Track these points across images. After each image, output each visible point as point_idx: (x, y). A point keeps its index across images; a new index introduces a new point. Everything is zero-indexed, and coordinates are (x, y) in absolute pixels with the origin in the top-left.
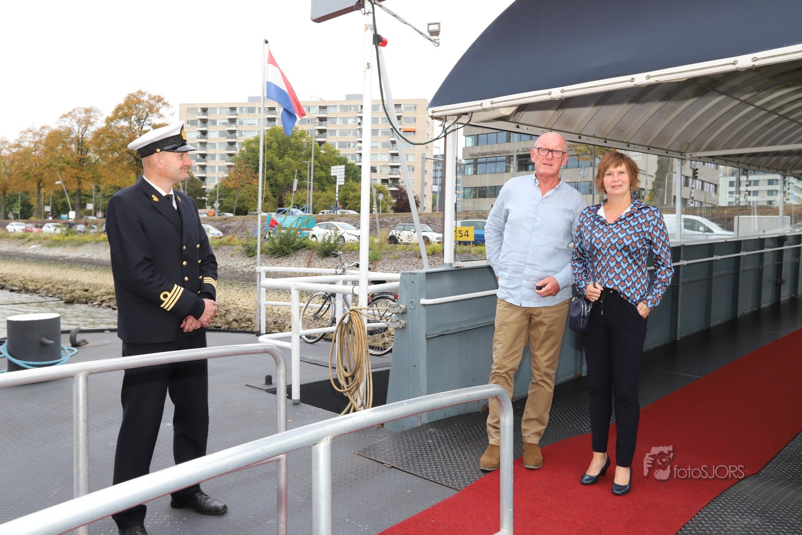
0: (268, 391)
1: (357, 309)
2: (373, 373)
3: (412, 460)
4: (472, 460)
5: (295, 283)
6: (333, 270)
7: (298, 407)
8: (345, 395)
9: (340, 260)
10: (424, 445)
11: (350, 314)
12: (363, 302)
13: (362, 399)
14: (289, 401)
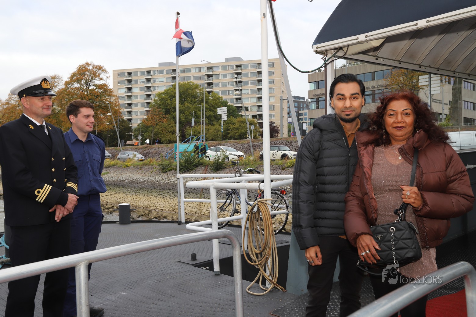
0: (194, 265)
1: (262, 201)
2: (278, 248)
5: (213, 183)
7: (219, 277)
8: (257, 267)
9: (238, 167)
11: (258, 204)
12: (268, 195)
13: (271, 270)
14: (212, 272)
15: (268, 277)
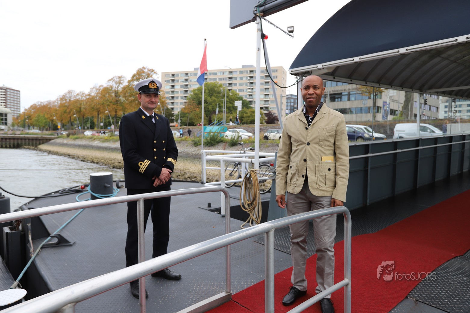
0: (209, 210)
1: (254, 170)
2: (262, 202)
3: (282, 244)
4: (312, 245)
5: (222, 158)
6: (239, 152)
7: (224, 218)
8: (248, 212)
9: (243, 147)
10: (288, 237)
11: (250, 173)
12: (257, 167)
13: (257, 215)
14: (220, 215)
15: (255, 219)
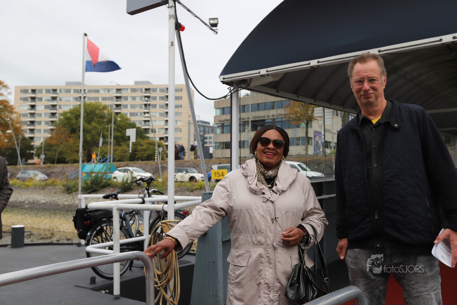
0: (93, 289)
1: (167, 222)
2: (180, 268)
5: (116, 204)
7: (118, 301)
8: (158, 289)
11: (161, 226)
12: (171, 217)
13: (172, 291)
14: (111, 296)
15: (169, 299)
